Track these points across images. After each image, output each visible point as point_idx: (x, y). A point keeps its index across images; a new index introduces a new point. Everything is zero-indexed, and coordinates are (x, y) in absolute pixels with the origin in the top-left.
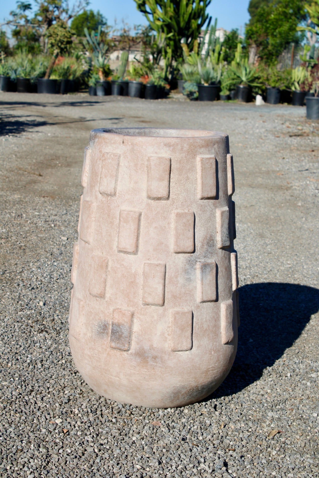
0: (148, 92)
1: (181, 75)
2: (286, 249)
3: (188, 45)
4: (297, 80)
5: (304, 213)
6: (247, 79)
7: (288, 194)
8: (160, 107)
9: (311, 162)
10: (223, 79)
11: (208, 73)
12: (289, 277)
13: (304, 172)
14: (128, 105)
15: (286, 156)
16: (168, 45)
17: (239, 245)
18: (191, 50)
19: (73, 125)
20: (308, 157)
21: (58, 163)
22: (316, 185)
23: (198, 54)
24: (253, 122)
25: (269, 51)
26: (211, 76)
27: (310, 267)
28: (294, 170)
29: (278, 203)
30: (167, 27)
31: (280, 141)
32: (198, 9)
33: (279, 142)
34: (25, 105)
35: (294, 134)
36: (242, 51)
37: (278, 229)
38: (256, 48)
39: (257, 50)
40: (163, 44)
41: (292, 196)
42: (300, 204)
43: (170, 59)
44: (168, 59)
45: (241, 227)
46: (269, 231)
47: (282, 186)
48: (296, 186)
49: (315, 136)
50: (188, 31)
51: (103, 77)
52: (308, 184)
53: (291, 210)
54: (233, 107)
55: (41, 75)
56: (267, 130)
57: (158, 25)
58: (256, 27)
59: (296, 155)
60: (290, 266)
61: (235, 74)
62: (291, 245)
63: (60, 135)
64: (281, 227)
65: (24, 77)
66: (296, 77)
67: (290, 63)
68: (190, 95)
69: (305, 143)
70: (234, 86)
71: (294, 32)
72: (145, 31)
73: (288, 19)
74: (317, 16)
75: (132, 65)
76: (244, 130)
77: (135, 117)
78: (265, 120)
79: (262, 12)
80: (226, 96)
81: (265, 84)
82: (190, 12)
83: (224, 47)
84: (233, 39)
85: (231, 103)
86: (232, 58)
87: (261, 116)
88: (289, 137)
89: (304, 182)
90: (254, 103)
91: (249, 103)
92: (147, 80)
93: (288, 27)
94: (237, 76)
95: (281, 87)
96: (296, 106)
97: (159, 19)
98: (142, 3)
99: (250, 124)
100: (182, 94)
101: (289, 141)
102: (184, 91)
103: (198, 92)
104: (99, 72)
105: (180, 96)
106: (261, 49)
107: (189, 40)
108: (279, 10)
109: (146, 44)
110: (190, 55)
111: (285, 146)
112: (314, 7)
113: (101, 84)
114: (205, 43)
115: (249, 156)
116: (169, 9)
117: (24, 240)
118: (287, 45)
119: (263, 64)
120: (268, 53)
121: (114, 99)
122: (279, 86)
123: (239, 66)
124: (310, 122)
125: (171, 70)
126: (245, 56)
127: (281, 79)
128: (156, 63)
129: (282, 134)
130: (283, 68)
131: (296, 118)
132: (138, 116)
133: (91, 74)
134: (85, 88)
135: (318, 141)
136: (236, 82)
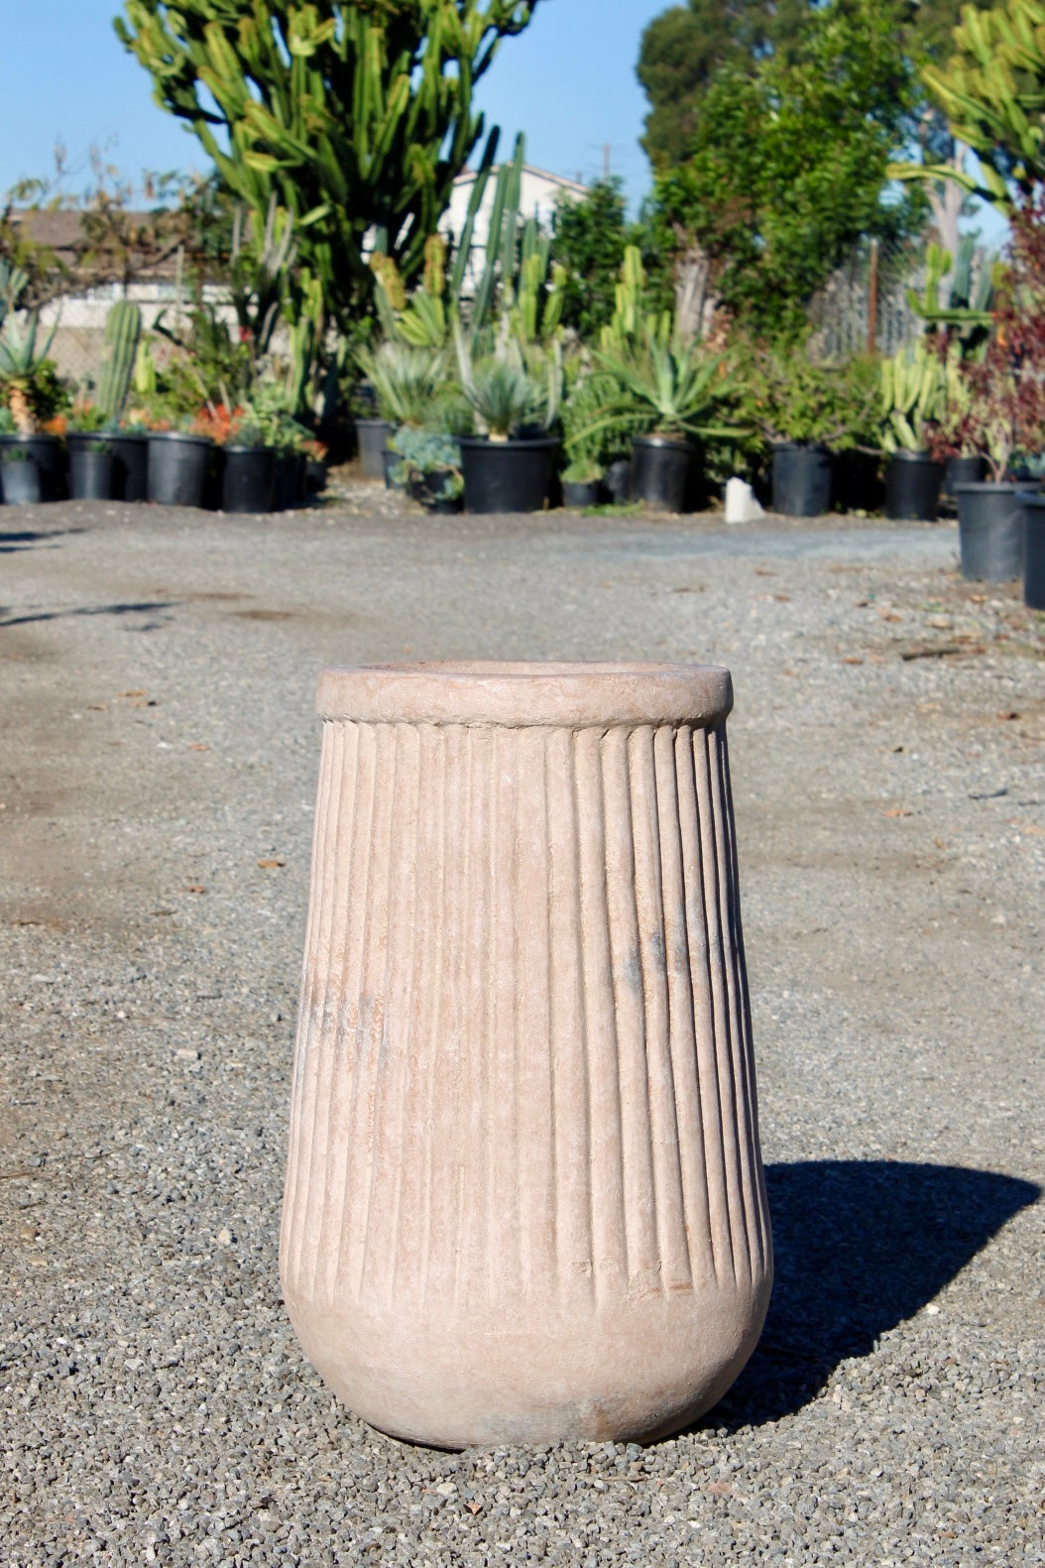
0: (237, 480)
1: (371, 393)
2: (984, 1065)
3: (394, 254)
4: (903, 406)
5: (1023, 949)
6: (679, 411)
7: (948, 885)
8: (310, 547)
9: (1015, 763)
10: (571, 412)
11: (502, 389)
12: (1015, 1146)
13: (991, 802)
14: (162, 542)
15: (906, 740)
16: (304, 262)
17: (815, 1057)
18: (411, 283)
20: (998, 743)
23: (446, 298)
24: (732, 602)
25: (763, 272)
26: (517, 399)
28: (950, 795)
29: (915, 920)
30: (308, 183)
31: (868, 679)
32: (438, 96)
33: (863, 683)
35: (920, 650)
36: (646, 279)
37: (939, 1004)
38: (706, 263)
39: (713, 271)
40: (286, 258)
41: (965, 891)
42: (1000, 919)
43: (319, 324)
44: (311, 327)
45: (800, 1002)
46: (907, 1010)
47: (915, 858)
48: (974, 856)
49: (1012, 654)
50: (396, 196)
51: (29, 416)
52: (1018, 847)
53: (971, 939)
54: (630, 538)
56: (800, 635)
57: (255, 174)
58: (703, 169)
59: (944, 737)
60: (1009, 1114)
61: (623, 387)
62: (999, 1051)
64: (948, 997)
66: (899, 393)
67: (862, 325)
68: (424, 487)
69: (973, 683)
70: (623, 442)
71: (874, 185)
72: (199, 200)
73: (846, 128)
74: (978, 115)
75: (147, 354)
76: (703, 638)
77: (212, 597)
78: (786, 590)
79: (726, 99)
80: (589, 486)
81: (763, 429)
82: (401, 107)
83: (562, 263)
84: (598, 224)
85: (613, 516)
86: (599, 312)
87: (760, 573)
88: (900, 659)
89: (1003, 841)
90: (718, 514)
91: (696, 516)
92: (226, 426)
93: (846, 164)
94: (635, 394)
95: (832, 440)
96: (906, 522)
97: (261, 147)
98: (182, 76)
99: (721, 610)
100: (382, 485)
101: (904, 679)
102: (392, 470)
103: (461, 471)
104: (10, 397)
105: (374, 490)
106: (730, 265)
107: (403, 234)
108: (803, 91)
109: (205, 260)
110: (409, 305)
111: (893, 701)
112: (959, 76)
113: (24, 449)
114: (471, 247)
115: (751, 746)
116: (304, 98)
117: (47, 1062)
118: (845, 248)
119: (744, 337)
120: (760, 283)
121: (91, 517)
122: (826, 437)
123: (638, 350)
124: (980, 595)
125: (323, 372)
126: (658, 299)
127: (830, 404)
128: (256, 343)
129: (867, 651)
130: (834, 353)
131: (916, 576)
132: (224, 591)
135: (1027, 673)
136: (631, 422)
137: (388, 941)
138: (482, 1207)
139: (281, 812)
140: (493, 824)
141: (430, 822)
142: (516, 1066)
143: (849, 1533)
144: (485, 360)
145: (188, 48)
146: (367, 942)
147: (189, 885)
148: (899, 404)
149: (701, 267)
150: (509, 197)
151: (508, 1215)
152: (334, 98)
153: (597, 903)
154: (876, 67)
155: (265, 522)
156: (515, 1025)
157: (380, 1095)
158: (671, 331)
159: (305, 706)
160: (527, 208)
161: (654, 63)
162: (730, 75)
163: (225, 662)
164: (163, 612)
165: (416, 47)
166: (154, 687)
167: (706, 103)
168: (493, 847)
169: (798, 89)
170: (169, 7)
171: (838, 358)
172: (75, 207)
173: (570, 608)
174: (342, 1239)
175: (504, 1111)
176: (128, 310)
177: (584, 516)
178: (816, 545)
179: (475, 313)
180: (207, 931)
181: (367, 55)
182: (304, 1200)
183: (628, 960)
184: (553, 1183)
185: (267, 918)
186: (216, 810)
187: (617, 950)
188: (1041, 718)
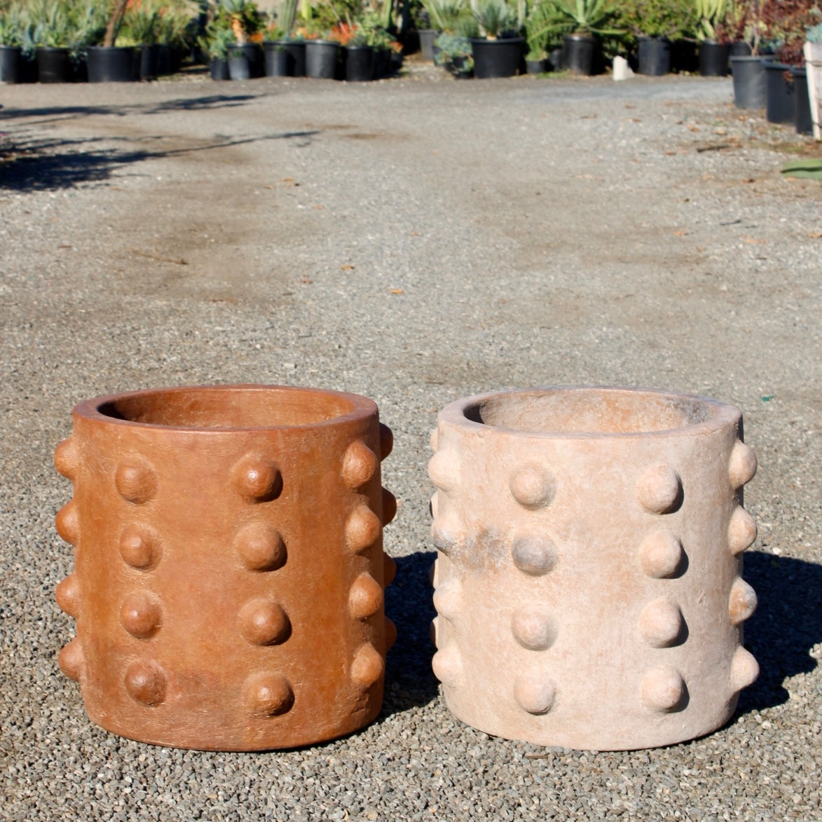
0: (353, 64)
1: (426, 16)
2: (701, 363)
4: (708, 15)
5: (732, 303)
6: (588, 21)
7: (701, 270)
8: (389, 99)
9: (747, 206)
10: (530, 23)
11: (493, 11)
13: (731, 227)
14: (312, 98)
15: (692, 195)
17: (613, 361)
19: (200, 154)
20: (741, 195)
21: (206, 236)
22: (757, 251)
24: (610, 123)
26: (502, 16)
27: (746, 387)
28: (710, 223)
29: (680, 289)
31: (677, 163)
33: (674, 165)
34: (79, 115)
35: (707, 146)
37: (683, 332)
41: (709, 274)
42: (724, 288)
45: (611, 333)
46: (666, 336)
47: (686, 257)
48: (717, 255)
49: (757, 148)
51: (243, 33)
52: (741, 250)
53: (707, 299)
54: (560, 90)
55: (94, 39)
56: (645, 140)
59: (713, 193)
60: (708, 387)
61: (558, 9)
62: (710, 356)
63: (183, 179)
64: (688, 329)
65: (56, 46)
66: (706, 8)
68: (454, 64)
69: (733, 164)
70: (558, 38)
76: (593, 142)
77: (335, 127)
78: (640, 116)
80: (541, 63)
81: (633, 29)
85: (553, 78)
87: (628, 107)
88: (696, 152)
89: (733, 247)
90: (610, 76)
91: (598, 78)
92: (349, 35)
94: (564, 13)
95: (670, 35)
96: (710, 78)
99: (604, 127)
100: (432, 64)
101: (697, 163)
102: (436, 57)
103: (472, 56)
104: (233, 23)
105: (427, 67)
111: (688, 174)
113: (240, 51)
115: (610, 200)
117: (217, 371)
121: (276, 86)
122: (667, 33)
124: (743, 116)
125: (401, 5)
127: (669, 15)
129: (680, 148)
131: (711, 107)
132: (342, 124)
133: (211, 28)
134: (197, 62)
135: (764, 158)
136: (563, 28)
139: (357, 240)
147: (303, 279)
148: (705, 14)
155: (367, 86)
159: (377, 184)
163: (338, 162)
164: (311, 137)
166: (299, 176)
173: (524, 128)
177: (538, 79)
178: (659, 91)
180: (310, 303)
185: (341, 296)
186: (323, 240)
188: (766, 182)
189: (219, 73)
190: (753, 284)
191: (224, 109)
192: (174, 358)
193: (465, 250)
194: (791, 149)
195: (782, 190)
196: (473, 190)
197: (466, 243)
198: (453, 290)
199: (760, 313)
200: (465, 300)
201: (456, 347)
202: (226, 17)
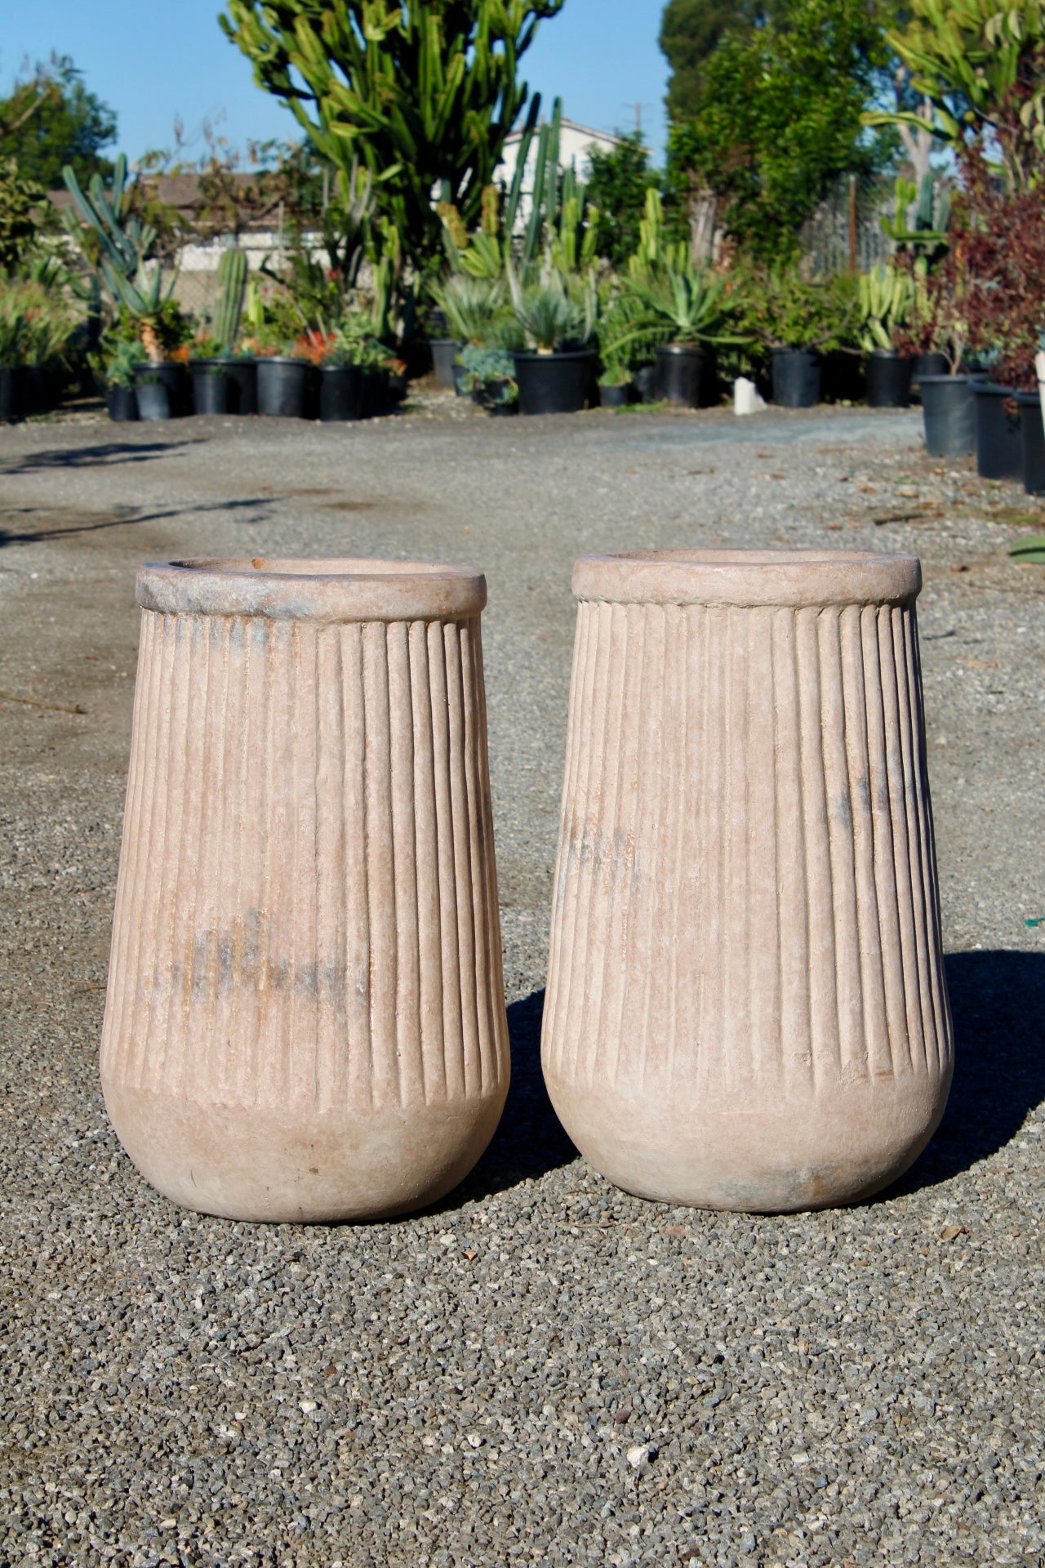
0: (331, 394)
1: (442, 317)
3: (456, 202)
4: (878, 313)
5: (959, 765)
6: (693, 324)
8: (390, 448)
9: (963, 609)
10: (605, 328)
11: (547, 310)
13: (941, 642)
14: (269, 448)
16: (383, 211)
18: (472, 225)
19: (98, 536)
20: (950, 592)
21: (113, 668)
22: (987, 680)
23: (500, 237)
24: (736, 481)
25: (761, 206)
26: (560, 319)
27: (997, 903)
30: (383, 146)
31: (846, 541)
32: (488, 70)
33: (842, 545)
35: (890, 516)
36: (665, 213)
38: (714, 200)
39: (720, 207)
40: (367, 208)
42: (943, 741)
43: (397, 263)
44: (391, 265)
49: (966, 517)
50: (457, 154)
51: (158, 347)
52: (961, 679)
54: (655, 431)
56: (792, 507)
57: (340, 139)
58: (709, 122)
61: (647, 306)
63: (72, 577)
66: (875, 302)
67: (845, 247)
68: (486, 394)
69: (933, 542)
70: (648, 351)
71: (851, 132)
72: (294, 163)
73: (826, 84)
74: (934, 70)
75: (256, 292)
76: (711, 512)
77: (308, 492)
78: (781, 470)
79: (726, 64)
80: (622, 389)
81: (763, 336)
82: (458, 81)
83: (595, 205)
84: (624, 171)
85: (641, 413)
86: (627, 244)
87: (761, 456)
88: (873, 524)
89: (948, 674)
90: (728, 408)
91: (711, 410)
92: (321, 349)
93: (827, 114)
94: (656, 311)
95: (821, 343)
96: (884, 409)
97: (344, 117)
98: (276, 61)
99: (727, 488)
100: (453, 393)
101: (876, 541)
102: (460, 381)
103: (515, 380)
104: (142, 332)
105: (445, 398)
106: (734, 201)
107: (464, 185)
108: (789, 55)
109: (302, 213)
110: (470, 244)
112: (917, 38)
113: (155, 375)
114: (520, 194)
116: (378, 76)
118: (829, 184)
119: (748, 260)
120: (760, 215)
121: (212, 428)
122: (815, 341)
123: (660, 275)
124: (941, 467)
125: (402, 302)
126: (676, 231)
127: (818, 313)
128: (346, 280)
129: (847, 518)
130: (823, 271)
131: (889, 454)
132: (318, 487)
133: (106, 339)
134: (87, 392)
135: (977, 532)
136: (654, 334)
137: (638, 785)
138: (719, 1005)
140: (728, 687)
141: (674, 686)
142: (747, 891)
143: (780, 1265)
144: (531, 289)
145: (280, 38)
146: (620, 787)
148: (874, 311)
149: (711, 204)
150: (550, 152)
151: (741, 1014)
152: (403, 74)
153: (815, 754)
154: (849, 33)
155: (354, 427)
156: (747, 856)
157: (632, 915)
158: (686, 258)
160: (565, 160)
161: (674, 35)
162: (729, 44)
163: (315, 546)
164: (268, 506)
165: (469, 30)
167: (710, 68)
168: (727, 707)
169: (785, 53)
170: (264, 5)
171: (824, 275)
172: (192, 172)
173: (602, 491)
174: (600, 1034)
175: (738, 927)
176: (237, 256)
177: (617, 413)
178: (808, 431)
179: (525, 249)
181: (429, 38)
182: (565, 1001)
183: (840, 801)
184: (778, 988)
187: (831, 793)
188: (987, 570)
189: (122, 410)
190: (987, 733)
191: (131, 464)
192: (73, 870)
193: (526, 685)
194: (1019, 518)
195: (1013, 583)
196: (530, 588)
197: (527, 673)
198: (513, 750)
199: (1004, 780)
200: (533, 765)
201: (527, 843)
202: (132, 322)
